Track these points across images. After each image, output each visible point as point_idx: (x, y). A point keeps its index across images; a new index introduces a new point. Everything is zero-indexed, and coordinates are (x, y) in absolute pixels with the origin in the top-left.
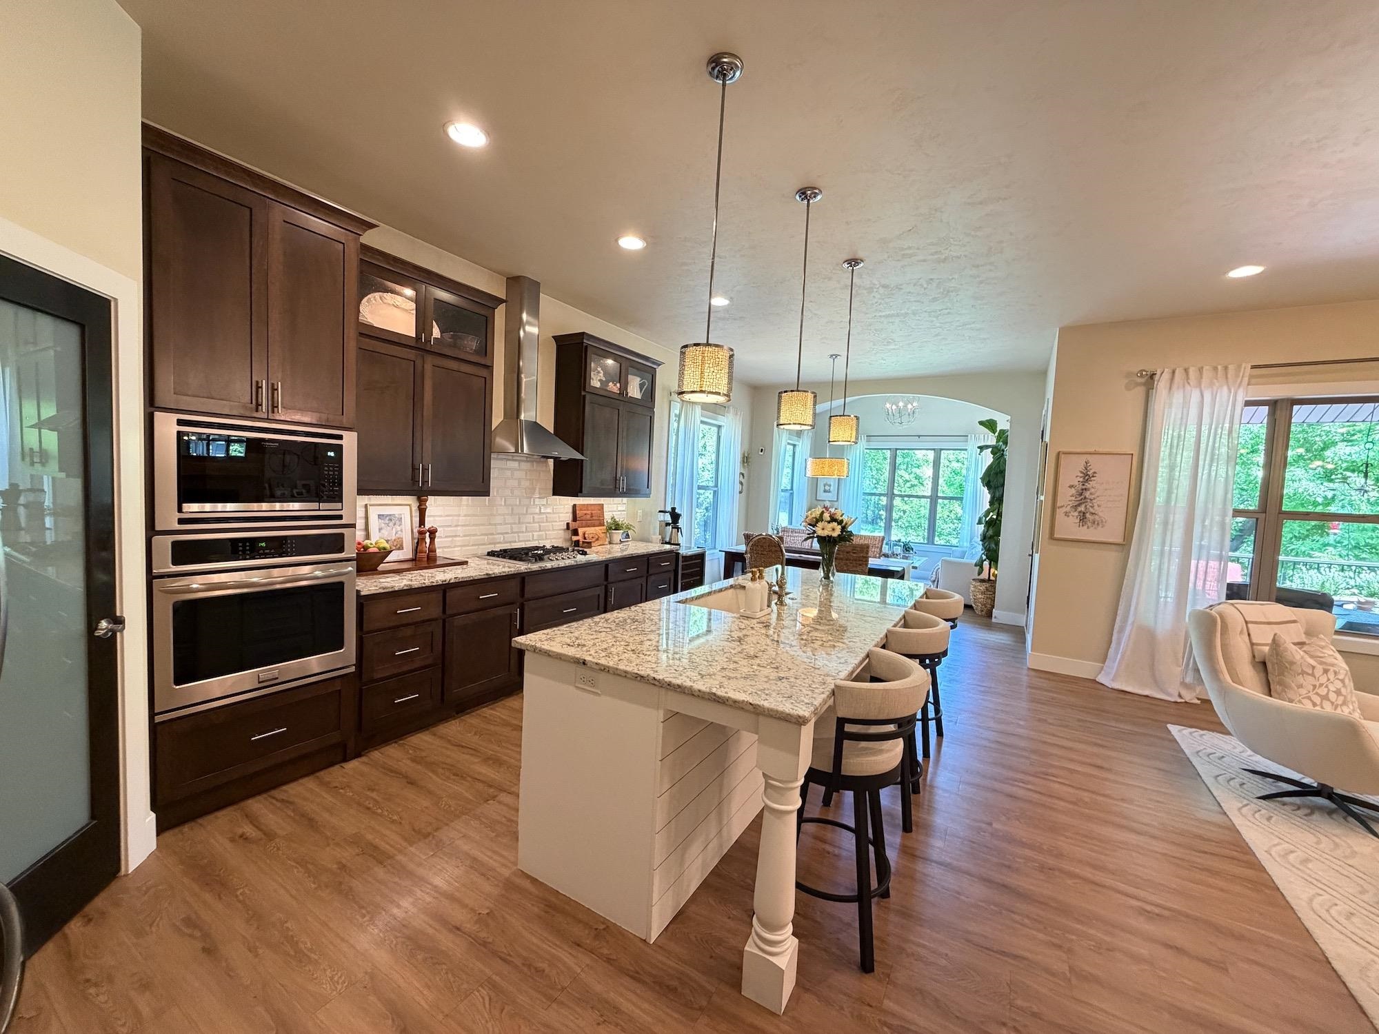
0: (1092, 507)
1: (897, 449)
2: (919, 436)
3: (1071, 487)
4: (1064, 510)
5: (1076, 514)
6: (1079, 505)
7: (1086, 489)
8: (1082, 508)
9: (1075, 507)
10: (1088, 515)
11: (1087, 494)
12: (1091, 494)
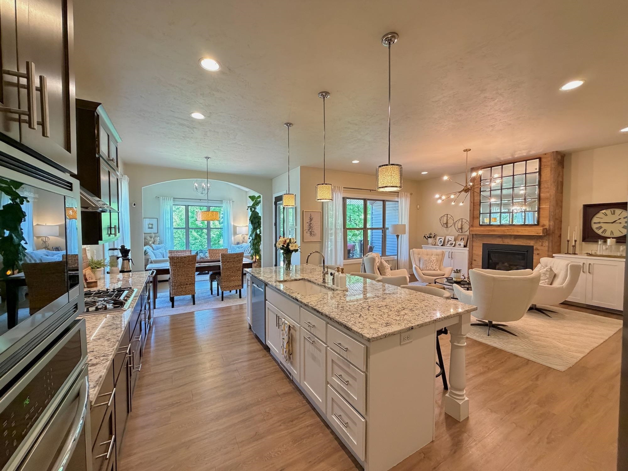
0: (313, 229)
1: (189, 206)
2: (200, 200)
3: (307, 223)
4: (306, 231)
5: (309, 232)
6: (310, 229)
7: (311, 224)
8: (310, 230)
9: (309, 230)
10: (312, 232)
11: (311, 225)
12: (312, 225)
